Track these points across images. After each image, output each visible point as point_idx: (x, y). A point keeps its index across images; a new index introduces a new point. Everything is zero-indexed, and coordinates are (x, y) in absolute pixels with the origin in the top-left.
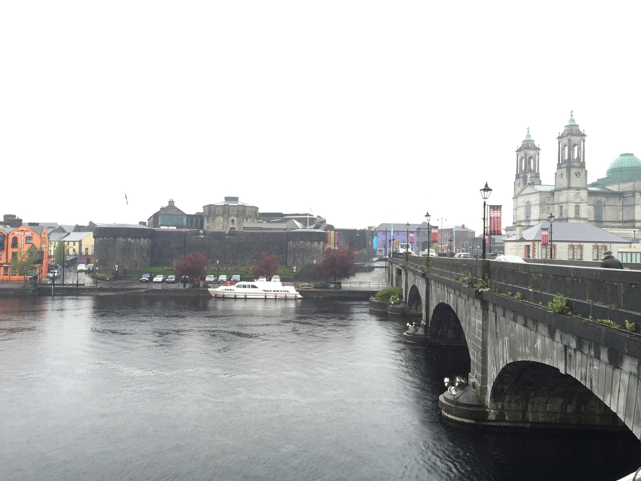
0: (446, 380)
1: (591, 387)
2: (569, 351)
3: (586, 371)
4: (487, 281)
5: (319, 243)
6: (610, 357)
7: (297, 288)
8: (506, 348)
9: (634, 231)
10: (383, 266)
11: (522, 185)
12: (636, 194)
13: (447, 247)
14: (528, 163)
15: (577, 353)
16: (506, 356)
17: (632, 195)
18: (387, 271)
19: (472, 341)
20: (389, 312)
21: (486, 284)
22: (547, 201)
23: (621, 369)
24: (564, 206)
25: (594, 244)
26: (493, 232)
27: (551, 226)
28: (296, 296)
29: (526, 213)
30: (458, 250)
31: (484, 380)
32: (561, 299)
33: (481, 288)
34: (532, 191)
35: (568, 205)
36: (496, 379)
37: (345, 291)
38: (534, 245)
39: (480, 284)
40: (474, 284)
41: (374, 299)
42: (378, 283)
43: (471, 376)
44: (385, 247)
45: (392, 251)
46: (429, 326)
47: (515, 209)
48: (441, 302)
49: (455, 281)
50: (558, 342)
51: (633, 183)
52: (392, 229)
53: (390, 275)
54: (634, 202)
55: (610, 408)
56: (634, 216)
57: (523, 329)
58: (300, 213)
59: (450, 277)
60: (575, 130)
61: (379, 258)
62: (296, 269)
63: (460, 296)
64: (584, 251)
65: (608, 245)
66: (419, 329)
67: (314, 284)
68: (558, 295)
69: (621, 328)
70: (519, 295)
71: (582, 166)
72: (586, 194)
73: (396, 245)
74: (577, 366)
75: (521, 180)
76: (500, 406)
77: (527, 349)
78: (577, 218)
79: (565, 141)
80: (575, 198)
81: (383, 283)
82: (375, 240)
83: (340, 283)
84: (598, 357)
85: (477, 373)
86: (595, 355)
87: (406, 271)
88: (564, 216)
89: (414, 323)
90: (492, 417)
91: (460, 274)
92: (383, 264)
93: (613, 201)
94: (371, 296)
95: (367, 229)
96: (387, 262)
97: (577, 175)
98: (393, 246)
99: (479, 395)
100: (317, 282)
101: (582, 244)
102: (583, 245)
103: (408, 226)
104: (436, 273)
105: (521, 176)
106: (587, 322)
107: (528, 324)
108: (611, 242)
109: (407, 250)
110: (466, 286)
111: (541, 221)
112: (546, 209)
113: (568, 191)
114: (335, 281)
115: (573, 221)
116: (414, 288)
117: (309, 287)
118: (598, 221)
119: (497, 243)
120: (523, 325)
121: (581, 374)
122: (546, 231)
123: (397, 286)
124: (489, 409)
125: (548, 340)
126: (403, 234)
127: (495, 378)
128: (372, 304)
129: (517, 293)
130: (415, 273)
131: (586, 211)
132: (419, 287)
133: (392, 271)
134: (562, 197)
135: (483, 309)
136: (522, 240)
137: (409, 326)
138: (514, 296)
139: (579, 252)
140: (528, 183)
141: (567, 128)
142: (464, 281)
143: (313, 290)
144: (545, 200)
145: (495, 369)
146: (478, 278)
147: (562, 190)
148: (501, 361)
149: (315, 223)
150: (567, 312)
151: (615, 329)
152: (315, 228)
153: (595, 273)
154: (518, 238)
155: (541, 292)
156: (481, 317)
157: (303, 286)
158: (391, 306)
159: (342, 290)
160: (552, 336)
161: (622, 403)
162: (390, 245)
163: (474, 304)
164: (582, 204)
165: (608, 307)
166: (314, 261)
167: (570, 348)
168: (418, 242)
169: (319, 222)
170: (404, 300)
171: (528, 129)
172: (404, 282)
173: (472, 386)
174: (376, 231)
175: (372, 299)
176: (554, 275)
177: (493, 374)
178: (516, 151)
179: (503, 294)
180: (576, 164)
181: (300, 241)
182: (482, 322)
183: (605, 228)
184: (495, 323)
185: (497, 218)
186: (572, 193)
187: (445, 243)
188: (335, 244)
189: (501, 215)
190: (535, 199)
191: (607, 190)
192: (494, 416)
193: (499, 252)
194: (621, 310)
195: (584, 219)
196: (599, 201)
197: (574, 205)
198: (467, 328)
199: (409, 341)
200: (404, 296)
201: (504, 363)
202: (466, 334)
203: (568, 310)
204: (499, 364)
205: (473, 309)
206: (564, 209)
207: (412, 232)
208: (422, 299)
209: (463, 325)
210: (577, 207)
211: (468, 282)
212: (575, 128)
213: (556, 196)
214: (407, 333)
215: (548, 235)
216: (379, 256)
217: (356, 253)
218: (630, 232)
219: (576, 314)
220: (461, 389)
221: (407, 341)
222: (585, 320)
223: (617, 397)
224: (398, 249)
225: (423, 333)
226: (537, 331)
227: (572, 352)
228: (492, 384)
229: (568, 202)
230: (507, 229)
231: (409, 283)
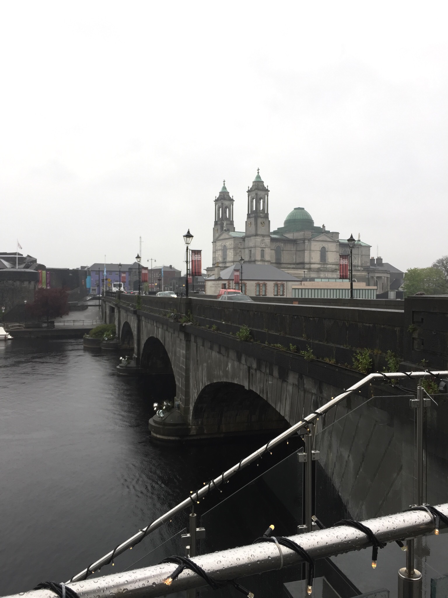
0: (155, 405)
1: (267, 398)
2: (251, 371)
3: (264, 386)
4: (189, 316)
5: (30, 282)
6: (280, 373)
7: (6, 328)
8: (205, 373)
9: (304, 272)
10: (97, 304)
11: (219, 230)
12: (306, 241)
13: (156, 286)
14: (224, 212)
15: (257, 372)
16: (205, 379)
17: (302, 242)
18: (101, 309)
19: (177, 369)
20: (103, 347)
21: (189, 319)
22: (239, 246)
23: (287, 382)
24: (253, 250)
25: (274, 282)
26: (194, 273)
27: (242, 267)
28: (6, 337)
29: (223, 255)
30: (166, 288)
31: (187, 402)
32: (246, 329)
33: (185, 322)
34: (227, 237)
35: (255, 249)
36: (197, 400)
37: (58, 330)
38: (229, 284)
39: (184, 319)
40: (179, 319)
41: (88, 337)
42: (92, 321)
43: (177, 399)
44: (98, 286)
45: (105, 290)
46: (141, 359)
47: (214, 252)
48: (151, 336)
49: (162, 317)
50: (243, 364)
51: (304, 232)
52: (105, 269)
53: (104, 313)
54: (304, 248)
55: (280, 413)
56: (304, 260)
57: (218, 355)
58: (8, 252)
59: (159, 313)
60: (261, 185)
61: (92, 297)
62: (4, 310)
63: (167, 330)
64: (267, 288)
65: (285, 283)
66: (131, 361)
67: (24, 324)
68: (244, 326)
69: (287, 350)
70: (214, 327)
71: (266, 216)
72: (269, 241)
73: (109, 285)
74: (257, 382)
75: (219, 227)
76: (200, 423)
77: (221, 372)
78: (263, 260)
79: (253, 194)
80: (260, 244)
81: (97, 321)
82: (88, 279)
83: (53, 322)
84: (271, 374)
85: (181, 396)
86: (269, 372)
87: (119, 308)
88: (253, 259)
89: (127, 357)
90: (193, 432)
91: (167, 310)
92: (97, 302)
93: (289, 247)
94: (85, 334)
95: (80, 269)
96: (100, 301)
97: (262, 224)
98: (106, 285)
99: (183, 415)
100: (28, 322)
101: (266, 282)
102: (267, 284)
103: (120, 266)
104: (146, 310)
105: (219, 223)
106: (264, 346)
107: (221, 351)
108: (287, 281)
109: (120, 289)
110: (172, 321)
111: (235, 263)
112: (239, 252)
113: (256, 238)
114: (48, 320)
115: (259, 263)
116: (127, 324)
117: (20, 327)
118: (278, 263)
119: (200, 282)
120: (218, 352)
121: (260, 388)
122: (237, 272)
123: (110, 322)
124: (191, 426)
125: (236, 363)
126: (116, 274)
127: (196, 398)
128: (87, 341)
129: (213, 326)
130: (127, 310)
131: (269, 255)
132: (131, 323)
133: (106, 309)
134: (251, 242)
135: (187, 341)
136: (220, 279)
137: (122, 360)
138: (211, 329)
139: (264, 289)
140: (224, 229)
141: (254, 184)
142: (170, 317)
143: (24, 330)
144: (238, 244)
145: (196, 391)
146: (182, 313)
147: (251, 236)
148: (201, 384)
149: (24, 263)
150: (250, 340)
151: (283, 351)
152: (24, 268)
153: (269, 308)
154: (217, 278)
155: (231, 324)
156: (185, 348)
157: (13, 327)
158: (105, 342)
159: (55, 329)
160: (239, 360)
161: (288, 408)
162: (103, 285)
163: (178, 337)
164: (266, 249)
165: (278, 334)
166: (25, 301)
167: (252, 368)
168: (130, 281)
169: (30, 261)
170: (117, 336)
171: (224, 181)
172: (117, 319)
173: (177, 407)
174: (89, 271)
175: (86, 337)
176: (241, 310)
177: (194, 395)
178: (214, 201)
179: (202, 327)
180: (262, 214)
181: (8, 281)
182: (186, 352)
183: (283, 269)
184: (196, 352)
185: (198, 261)
186: (259, 239)
187: (155, 282)
188: (47, 284)
189: (201, 259)
190: (229, 243)
191: (284, 238)
192: (195, 432)
193: (201, 289)
194: (287, 336)
195: (268, 261)
196: (278, 246)
197: (260, 249)
198: (173, 358)
199: (122, 374)
200: (117, 332)
201: (203, 385)
202: (172, 363)
203: (251, 338)
204: (199, 387)
205: (178, 341)
206: (252, 252)
207: (124, 272)
208: (134, 334)
209: (170, 355)
210: (263, 251)
211: (173, 318)
212: (261, 184)
213: (246, 241)
214: (120, 366)
215: (239, 275)
216: (92, 295)
217: (69, 292)
218: (301, 272)
219: (257, 341)
220: (168, 412)
221: (121, 374)
222: (262, 345)
223: (285, 404)
224: (111, 288)
225: (135, 366)
226: (228, 357)
227: (254, 372)
228: (194, 404)
229: (255, 247)
230: (208, 269)
231: (122, 320)
